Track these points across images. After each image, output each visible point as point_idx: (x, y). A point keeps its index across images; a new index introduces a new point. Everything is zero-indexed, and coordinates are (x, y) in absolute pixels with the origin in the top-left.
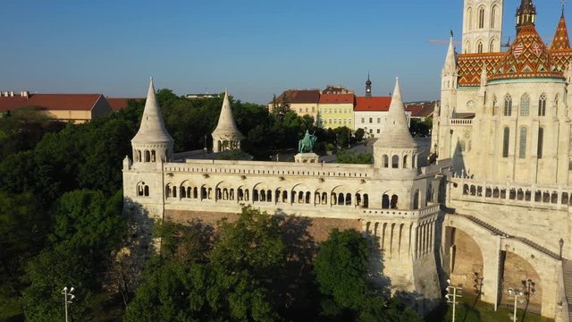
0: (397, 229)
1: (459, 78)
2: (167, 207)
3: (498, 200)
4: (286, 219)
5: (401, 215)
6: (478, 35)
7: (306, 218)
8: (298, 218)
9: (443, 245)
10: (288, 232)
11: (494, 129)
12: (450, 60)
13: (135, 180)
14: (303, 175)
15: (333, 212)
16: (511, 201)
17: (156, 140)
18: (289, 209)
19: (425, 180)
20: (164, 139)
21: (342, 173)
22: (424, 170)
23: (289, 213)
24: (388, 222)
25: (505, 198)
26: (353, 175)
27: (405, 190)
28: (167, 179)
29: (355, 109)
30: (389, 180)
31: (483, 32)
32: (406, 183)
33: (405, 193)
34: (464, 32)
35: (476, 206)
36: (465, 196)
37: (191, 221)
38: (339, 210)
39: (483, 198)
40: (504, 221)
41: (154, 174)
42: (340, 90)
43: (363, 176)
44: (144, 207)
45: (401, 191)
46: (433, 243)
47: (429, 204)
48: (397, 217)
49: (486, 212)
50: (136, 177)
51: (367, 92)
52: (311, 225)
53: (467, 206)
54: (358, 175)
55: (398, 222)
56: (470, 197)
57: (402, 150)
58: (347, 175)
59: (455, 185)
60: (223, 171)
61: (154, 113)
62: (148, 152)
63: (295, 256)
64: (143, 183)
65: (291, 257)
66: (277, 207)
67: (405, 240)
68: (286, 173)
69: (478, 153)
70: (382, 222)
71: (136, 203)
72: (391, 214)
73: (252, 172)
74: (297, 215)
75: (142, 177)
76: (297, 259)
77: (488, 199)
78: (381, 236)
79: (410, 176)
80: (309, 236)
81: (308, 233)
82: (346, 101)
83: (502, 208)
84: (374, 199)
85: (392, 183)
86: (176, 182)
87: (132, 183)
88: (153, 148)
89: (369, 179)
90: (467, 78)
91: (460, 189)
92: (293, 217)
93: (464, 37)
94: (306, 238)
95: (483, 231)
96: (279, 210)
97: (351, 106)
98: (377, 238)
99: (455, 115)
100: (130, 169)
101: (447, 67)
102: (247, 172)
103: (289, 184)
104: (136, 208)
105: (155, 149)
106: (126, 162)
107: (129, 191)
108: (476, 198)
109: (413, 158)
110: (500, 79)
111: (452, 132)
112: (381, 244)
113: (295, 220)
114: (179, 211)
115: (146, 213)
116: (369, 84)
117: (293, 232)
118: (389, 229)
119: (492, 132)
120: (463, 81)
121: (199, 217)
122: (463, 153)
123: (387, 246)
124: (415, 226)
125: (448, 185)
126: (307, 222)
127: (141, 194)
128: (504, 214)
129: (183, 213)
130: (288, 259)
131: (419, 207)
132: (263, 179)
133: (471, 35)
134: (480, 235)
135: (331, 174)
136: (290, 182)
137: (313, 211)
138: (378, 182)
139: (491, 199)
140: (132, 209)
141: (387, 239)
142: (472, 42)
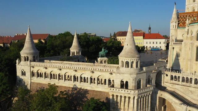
0: (127, 99)
1: (178, 24)
2: (32, 81)
3: (188, 84)
4: (78, 90)
5: (128, 92)
6: (192, 5)
7: (86, 90)
8: (83, 90)
9: (157, 106)
10: (78, 96)
11: (191, 47)
12: (174, 16)
13: (20, 69)
14: (85, 69)
15: (98, 87)
16: (195, 85)
17: (28, 52)
18: (79, 85)
19: (145, 74)
20: (32, 51)
21: (102, 69)
22: (144, 69)
23: (79, 87)
24: (122, 95)
25: (192, 83)
26: (107, 71)
27: (132, 79)
28: (32, 69)
29: (144, 38)
30: (123, 74)
31: (195, 4)
32: (132, 76)
33: (132, 81)
34: (186, 4)
35: (177, 86)
36: (171, 81)
37: (40, 88)
38: (101, 87)
39: (180, 83)
40: (191, 96)
41: (27, 67)
42: (139, 31)
43: (112, 71)
44: (24, 80)
45: (129, 79)
46: (149, 105)
47: (148, 86)
48: (126, 93)
49: (182, 90)
50: (21, 67)
51: (149, 32)
52: (88, 93)
53: (172, 86)
54: (109, 71)
55: (127, 96)
56: (174, 81)
57: (130, 59)
58: (104, 70)
59: (167, 75)
60: (52, 66)
61: (29, 41)
62: (25, 57)
63: (81, 108)
64: (24, 70)
65: (79, 108)
66: (74, 84)
67: (131, 105)
68: (77, 68)
69: (184, 59)
70: (119, 95)
71: (21, 79)
72: (123, 91)
73: (64, 67)
74: (83, 88)
75: (23, 68)
76: (81, 109)
77: (183, 83)
78: (119, 102)
79: (134, 72)
80: (87, 99)
81: (87, 97)
82: (140, 35)
83: (190, 89)
84: (116, 83)
85: (125, 75)
86: (35, 70)
87: (20, 70)
88: (27, 55)
89: (114, 73)
90: (183, 23)
91: (169, 77)
92: (81, 89)
93: (186, 7)
94: (86, 99)
95: (177, 101)
96: (75, 85)
97: (142, 37)
98: (117, 103)
99: (177, 40)
100: (19, 64)
101: (173, 19)
102: (62, 67)
103: (79, 74)
104: (21, 80)
105: (28, 56)
106: (17, 61)
107: (19, 74)
108: (177, 82)
109: (137, 63)
110: (194, 23)
111: (173, 48)
112: (119, 106)
113: (82, 90)
114: (36, 83)
115: (25, 83)
116: (150, 28)
117: (80, 96)
118: (123, 99)
119: (190, 49)
120: (181, 25)
121: (44, 86)
122: (179, 58)
123: (122, 107)
124: (136, 98)
125: (163, 75)
126: (86, 91)
127: (23, 75)
128: (191, 92)
129: (38, 84)
130: (78, 109)
131: (142, 87)
132: (68, 70)
133: (189, 5)
134: (176, 103)
135: (97, 70)
136: (79, 72)
137: (89, 86)
138: (118, 74)
139: (185, 83)
140: (19, 81)
141: (122, 103)
142: (190, 9)
